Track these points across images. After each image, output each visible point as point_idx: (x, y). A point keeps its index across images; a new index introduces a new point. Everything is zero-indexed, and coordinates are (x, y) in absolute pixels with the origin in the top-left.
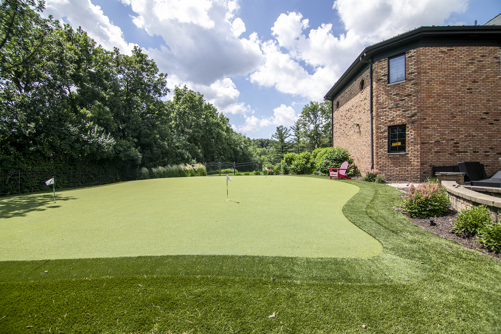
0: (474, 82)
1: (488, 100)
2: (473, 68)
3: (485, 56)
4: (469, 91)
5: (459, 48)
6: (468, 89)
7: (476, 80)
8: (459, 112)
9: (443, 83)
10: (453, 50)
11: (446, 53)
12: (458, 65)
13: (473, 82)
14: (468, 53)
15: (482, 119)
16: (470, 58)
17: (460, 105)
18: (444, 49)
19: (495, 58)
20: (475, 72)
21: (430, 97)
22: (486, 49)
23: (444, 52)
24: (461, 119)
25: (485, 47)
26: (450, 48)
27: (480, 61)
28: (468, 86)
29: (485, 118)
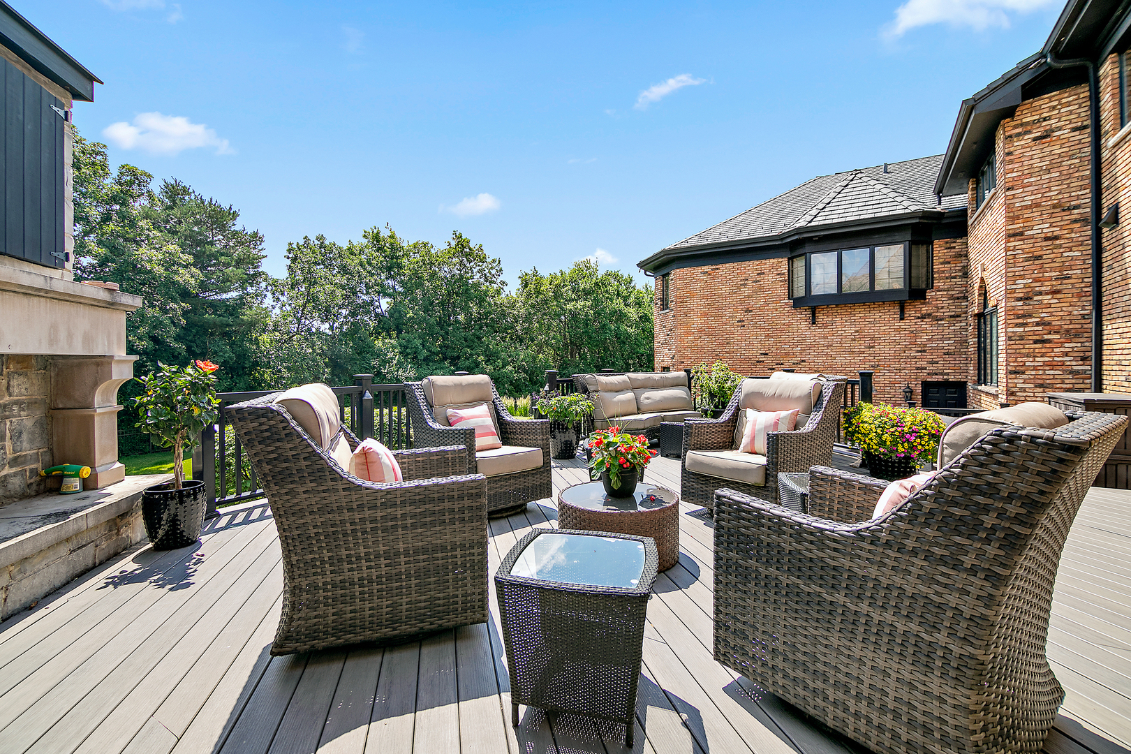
0: (748, 311)
1: (768, 336)
2: (745, 291)
3: (763, 273)
4: (740, 324)
5: (728, 265)
6: (738, 322)
7: (750, 309)
8: (727, 353)
9: (705, 315)
10: (718, 269)
11: (710, 274)
12: (725, 289)
13: (746, 311)
14: (739, 271)
15: (758, 362)
16: (741, 278)
17: (728, 343)
18: (707, 268)
19: (778, 274)
20: (749, 297)
21: (688, 334)
22: (765, 264)
23: (707, 272)
24: (729, 362)
25: (763, 261)
26: (715, 267)
27: (756, 281)
28: (739, 317)
29: (763, 362)
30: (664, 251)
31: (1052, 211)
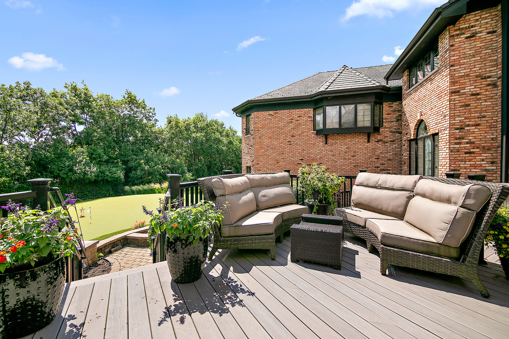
0: (293, 136)
1: (303, 150)
2: (291, 125)
3: (301, 116)
4: (289, 143)
5: (282, 111)
6: (288, 142)
7: (294, 135)
8: (282, 159)
9: (270, 138)
10: (277, 113)
11: (273, 116)
12: (281, 124)
13: (292, 137)
14: (288, 115)
15: (298, 164)
16: (290, 118)
17: (282, 154)
18: (271, 112)
19: (309, 117)
20: (293, 129)
21: (261, 148)
22: (302, 111)
23: (271, 114)
24: (283, 164)
25: (301, 110)
26: (276, 112)
27: (297, 120)
28: (288, 139)
29: (301, 164)
30: (248, 101)
31: (476, 79)
